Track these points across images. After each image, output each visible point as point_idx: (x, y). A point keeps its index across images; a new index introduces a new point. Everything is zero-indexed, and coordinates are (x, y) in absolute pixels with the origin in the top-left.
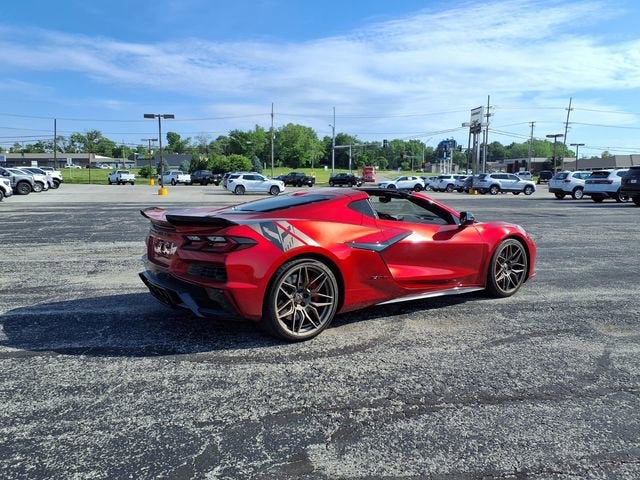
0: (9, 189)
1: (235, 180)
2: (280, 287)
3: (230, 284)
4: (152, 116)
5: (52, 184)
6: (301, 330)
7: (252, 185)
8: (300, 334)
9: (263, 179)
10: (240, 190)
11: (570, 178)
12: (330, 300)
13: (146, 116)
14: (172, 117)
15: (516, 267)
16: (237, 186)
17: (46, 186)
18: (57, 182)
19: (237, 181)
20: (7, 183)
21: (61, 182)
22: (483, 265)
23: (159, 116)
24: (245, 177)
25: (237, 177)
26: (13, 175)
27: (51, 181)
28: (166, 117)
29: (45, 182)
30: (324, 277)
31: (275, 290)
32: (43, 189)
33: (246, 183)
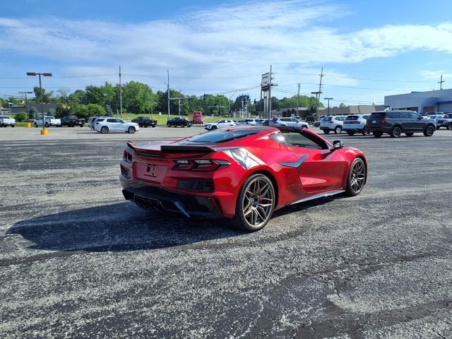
1: (100, 123)
2: (245, 195)
3: (216, 193)
6: (256, 223)
7: (113, 126)
8: (256, 226)
9: (122, 122)
10: (105, 130)
11: (333, 120)
12: (270, 202)
13: (29, 74)
14: (50, 75)
15: (360, 176)
16: (103, 127)
19: (102, 124)
22: (345, 175)
23: (39, 74)
24: (109, 121)
25: (102, 120)
28: (46, 75)
30: (267, 186)
31: (242, 197)
33: (110, 125)
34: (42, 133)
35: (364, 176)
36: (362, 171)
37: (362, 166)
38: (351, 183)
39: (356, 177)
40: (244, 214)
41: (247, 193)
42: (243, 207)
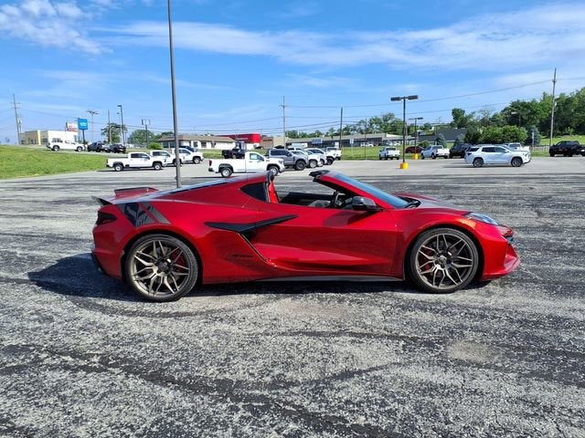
0: (282, 167)
1: (473, 153)
2: (135, 256)
4: (398, 99)
5: (326, 161)
6: (157, 293)
7: (489, 157)
8: (156, 296)
9: (504, 151)
10: (479, 162)
13: (393, 99)
14: (415, 97)
15: (461, 262)
16: (476, 158)
17: (319, 163)
19: (475, 154)
20: (281, 162)
21: (334, 159)
23: (404, 98)
24: (484, 150)
25: (475, 150)
26: (294, 155)
27: (325, 158)
28: (411, 98)
29: (318, 160)
31: (130, 258)
32: (318, 166)
33: (485, 156)
34: (402, 167)
35: (469, 263)
36: (466, 253)
37: (462, 243)
38: (417, 268)
39: (449, 262)
40: (134, 278)
41: (138, 254)
42: (133, 271)
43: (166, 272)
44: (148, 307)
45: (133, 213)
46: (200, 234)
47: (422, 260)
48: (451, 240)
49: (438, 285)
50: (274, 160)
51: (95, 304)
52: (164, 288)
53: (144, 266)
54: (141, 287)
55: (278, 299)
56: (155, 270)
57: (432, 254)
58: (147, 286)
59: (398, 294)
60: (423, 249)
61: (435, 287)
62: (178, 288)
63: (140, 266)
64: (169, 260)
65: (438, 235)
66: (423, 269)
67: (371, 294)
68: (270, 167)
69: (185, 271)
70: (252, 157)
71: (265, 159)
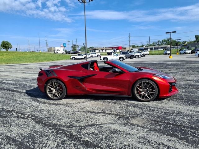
0: (125, 58)
1: (198, 52)
4: (168, 33)
5: (142, 56)
13: (166, 33)
14: (175, 32)
17: (139, 56)
18: (144, 55)
20: (124, 56)
21: (145, 55)
23: (171, 32)
26: (130, 54)
27: (142, 54)
28: (173, 32)
29: (139, 55)
32: (139, 57)
34: (170, 57)
35: (154, 92)
36: (153, 88)
37: (152, 84)
38: (136, 92)
39: (147, 91)
40: (48, 93)
41: (49, 86)
42: (48, 90)
43: (57, 91)
44: (51, 102)
45: (48, 73)
46: (66, 79)
47: (137, 90)
48: (148, 83)
49: (143, 99)
50: (122, 56)
51: (37, 100)
52: (56, 96)
53: (51, 89)
54: (50, 95)
55: (90, 101)
56: (54, 90)
57: (141, 88)
58: (52, 95)
59: (129, 101)
60: (138, 86)
61: (142, 100)
62: (60, 96)
63: (50, 89)
64: (58, 88)
65: (143, 82)
66: (138, 93)
67: (121, 101)
68: (120, 58)
69: (62, 91)
70: (114, 54)
71: (119, 55)
